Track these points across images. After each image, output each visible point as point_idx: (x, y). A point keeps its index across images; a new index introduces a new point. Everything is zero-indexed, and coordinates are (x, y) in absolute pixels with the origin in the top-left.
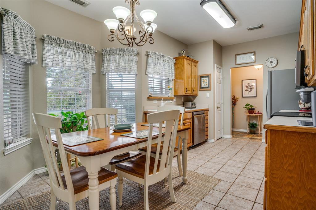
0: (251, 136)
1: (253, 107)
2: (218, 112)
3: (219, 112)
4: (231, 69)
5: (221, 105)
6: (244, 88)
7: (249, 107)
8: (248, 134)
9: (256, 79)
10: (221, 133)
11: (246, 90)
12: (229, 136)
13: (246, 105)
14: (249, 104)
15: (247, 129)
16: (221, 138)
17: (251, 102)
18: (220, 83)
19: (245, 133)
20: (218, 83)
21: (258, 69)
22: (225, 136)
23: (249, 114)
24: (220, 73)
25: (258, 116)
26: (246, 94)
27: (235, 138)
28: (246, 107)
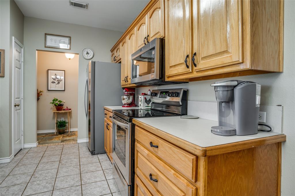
0: (61, 137)
1: (62, 102)
2: (16, 112)
3: (18, 111)
5: (20, 101)
6: (50, 80)
7: (57, 102)
8: (56, 135)
9: (65, 71)
10: (20, 142)
11: (53, 82)
12: (35, 145)
13: (54, 100)
14: (57, 99)
15: (55, 129)
16: (21, 149)
17: (60, 96)
18: (20, 69)
19: (52, 134)
20: (16, 67)
21: (70, 59)
22: (27, 146)
23: (57, 110)
24: (20, 53)
25: (68, 113)
26: (52, 87)
27: (42, 144)
28: (53, 103)
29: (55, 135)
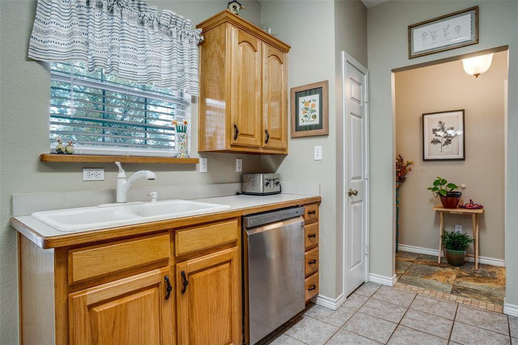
0: (453, 273)
1: (456, 187)
2: (352, 206)
3: (357, 205)
4: (393, 75)
5: (362, 184)
6: (429, 136)
7: (444, 187)
8: (442, 265)
9: (463, 111)
10: (362, 268)
11: (435, 142)
12: (389, 280)
13: (436, 183)
14: (443, 180)
16: (364, 283)
17: (451, 174)
18: (360, 117)
20: (352, 114)
21: (477, 75)
22: (376, 278)
23: (445, 207)
24: (360, 84)
25: (474, 216)
26: (433, 151)
27: (406, 282)
28: (434, 189)
29: (438, 265)
